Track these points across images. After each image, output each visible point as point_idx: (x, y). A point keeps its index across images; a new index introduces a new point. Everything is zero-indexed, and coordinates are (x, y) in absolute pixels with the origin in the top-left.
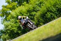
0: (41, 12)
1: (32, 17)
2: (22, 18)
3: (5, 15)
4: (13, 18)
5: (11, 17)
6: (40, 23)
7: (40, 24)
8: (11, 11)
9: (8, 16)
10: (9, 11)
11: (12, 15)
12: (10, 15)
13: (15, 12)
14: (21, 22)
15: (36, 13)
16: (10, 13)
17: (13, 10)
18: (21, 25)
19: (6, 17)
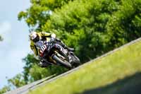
0: (120, 13)
1: (101, 25)
2: (40, 38)
3: (38, 21)
4: (56, 29)
5: (53, 26)
6: (120, 39)
7: (119, 42)
8: (51, 13)
9: (44, 24)
10: (47, 12)
11: (53, 21)
12: (49, 21)
13: (62, 14)
14: (38, 48)
15: (109, 16)
16: (48, 17)
17: (55, 10)
18: (37, 54)
19: (40, 26)
